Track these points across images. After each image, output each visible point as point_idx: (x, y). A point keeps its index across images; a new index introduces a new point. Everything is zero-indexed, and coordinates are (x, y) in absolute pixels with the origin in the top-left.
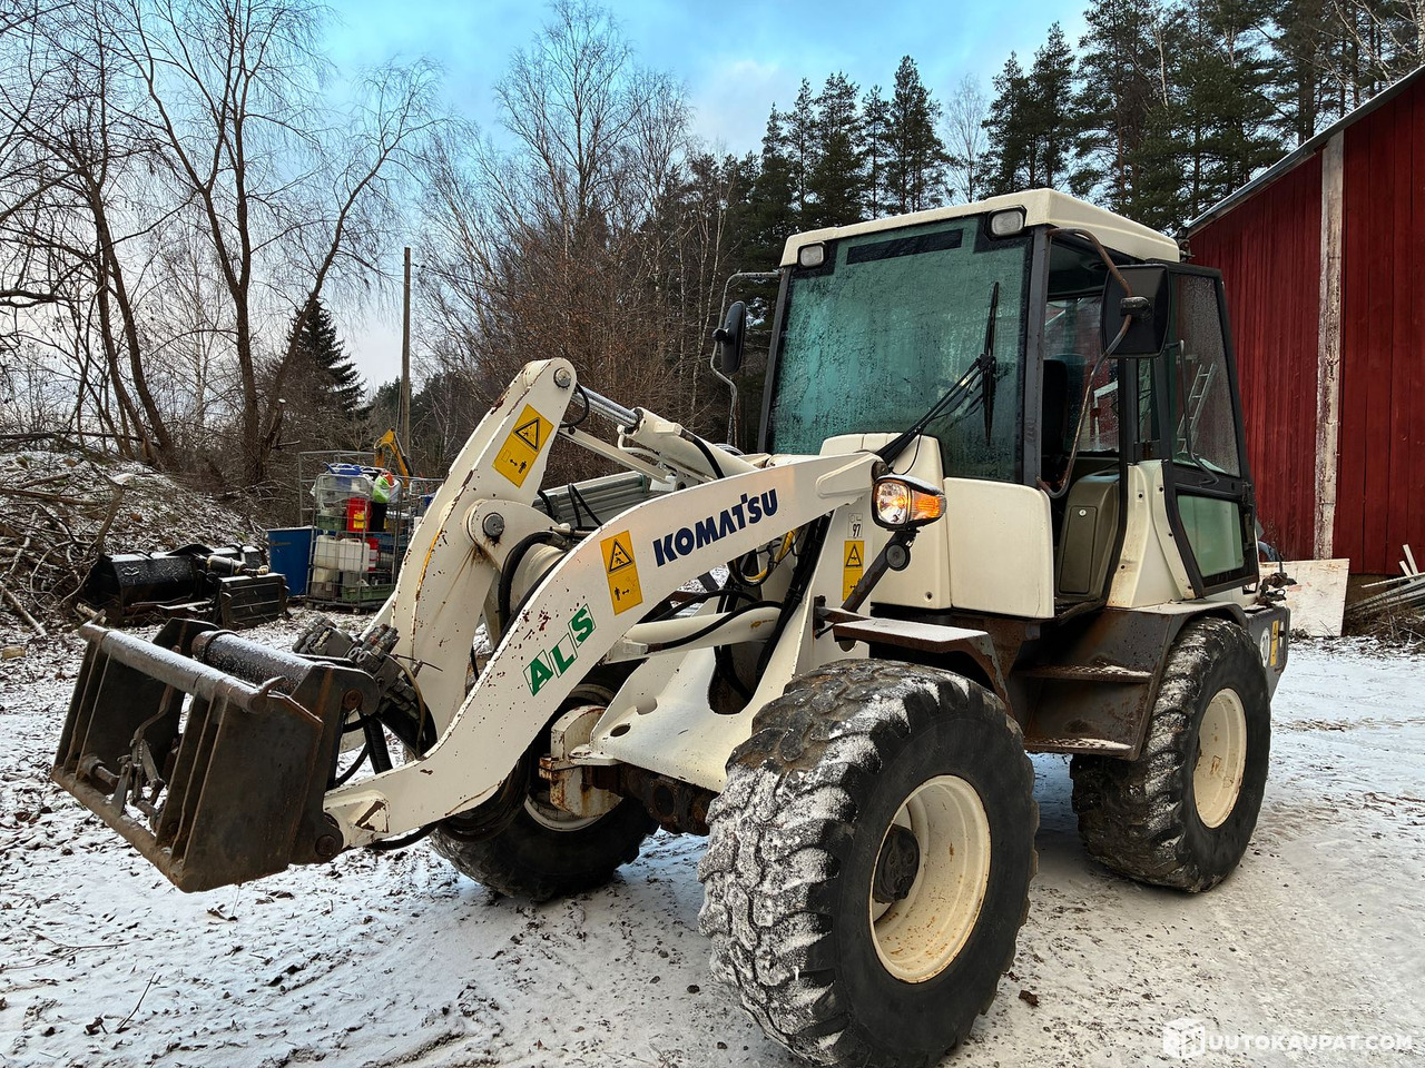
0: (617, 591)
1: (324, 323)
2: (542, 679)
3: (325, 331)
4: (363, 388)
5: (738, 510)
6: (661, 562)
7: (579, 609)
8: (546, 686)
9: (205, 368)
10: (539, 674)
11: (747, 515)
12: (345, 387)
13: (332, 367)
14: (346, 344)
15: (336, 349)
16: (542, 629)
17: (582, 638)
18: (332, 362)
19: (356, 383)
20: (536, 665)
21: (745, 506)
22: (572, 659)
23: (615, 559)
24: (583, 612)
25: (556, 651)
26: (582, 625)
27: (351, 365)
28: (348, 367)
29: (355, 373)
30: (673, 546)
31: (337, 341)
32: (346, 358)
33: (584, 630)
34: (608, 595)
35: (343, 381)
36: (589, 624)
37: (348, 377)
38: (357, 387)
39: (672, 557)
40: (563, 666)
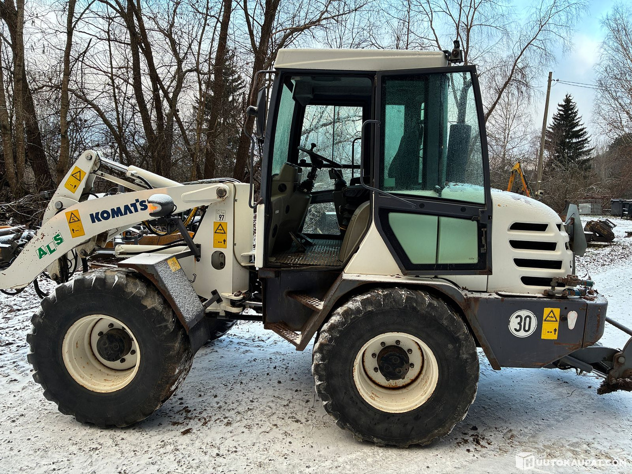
0: (73, 230)
1: (572, 109)
2: (43, 254)
3: (572, 113)
4: (589, 140)
5: (134, 205)
6: (93, 221)
7: (57, 234)
8: (44, 257)
9: (508, 134)
10: (42, 253)
11: (139, 207)
12: (580, 140)
13: (574, 130)
14: (582, 118)
15: (577, 121)
16: (42, 238)
17: (58, 244)
18: (574, 127)
19: (586, 137)
20: (40, 250)
21: (138, 204)
22: (54, 250)
23: (72, 219)
24: (58, 235)
25: (48, 246)
26: (58, 239)
27: (583, 128)
28: (581, 130)
29: (585, 132)
30: (100, 216)
31: (577, 117)
32: (581, 125)
33: (59, 241)
34: (69, 231)
35: (578, 136)
36: (61, 240)
37: (582, 134)
38: (586, 139)
39: (99, 220)
40: (51, 252)
